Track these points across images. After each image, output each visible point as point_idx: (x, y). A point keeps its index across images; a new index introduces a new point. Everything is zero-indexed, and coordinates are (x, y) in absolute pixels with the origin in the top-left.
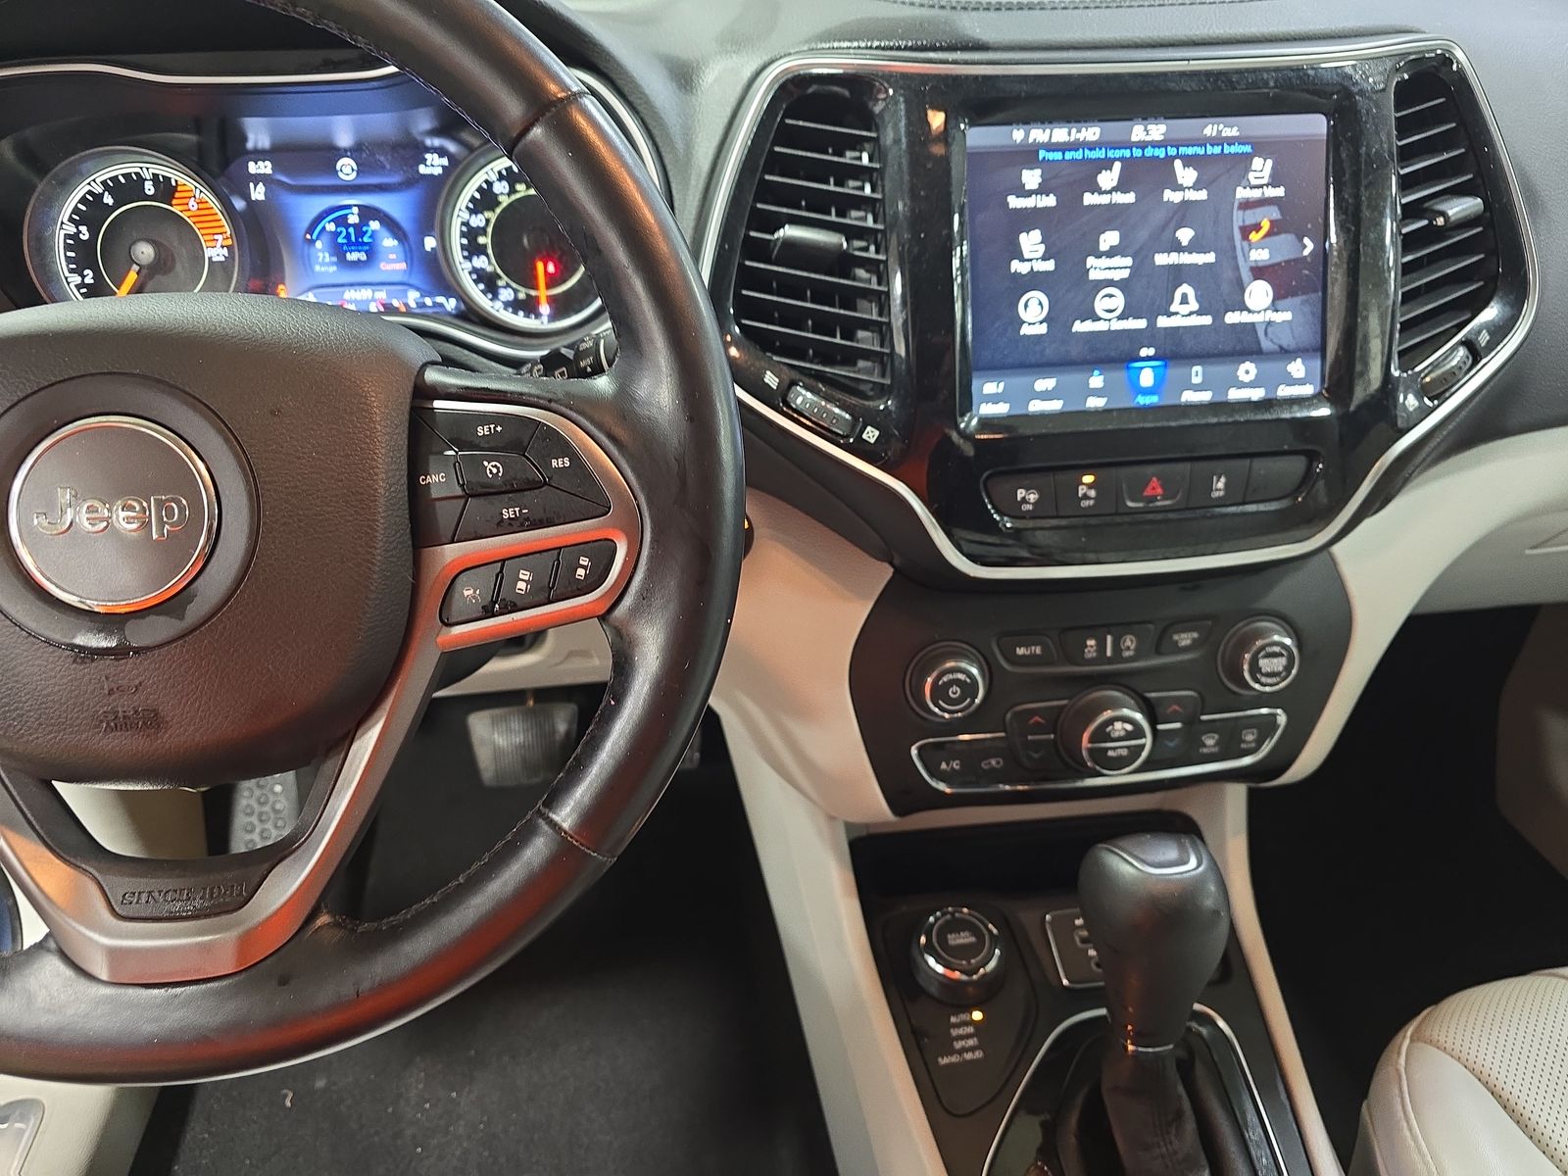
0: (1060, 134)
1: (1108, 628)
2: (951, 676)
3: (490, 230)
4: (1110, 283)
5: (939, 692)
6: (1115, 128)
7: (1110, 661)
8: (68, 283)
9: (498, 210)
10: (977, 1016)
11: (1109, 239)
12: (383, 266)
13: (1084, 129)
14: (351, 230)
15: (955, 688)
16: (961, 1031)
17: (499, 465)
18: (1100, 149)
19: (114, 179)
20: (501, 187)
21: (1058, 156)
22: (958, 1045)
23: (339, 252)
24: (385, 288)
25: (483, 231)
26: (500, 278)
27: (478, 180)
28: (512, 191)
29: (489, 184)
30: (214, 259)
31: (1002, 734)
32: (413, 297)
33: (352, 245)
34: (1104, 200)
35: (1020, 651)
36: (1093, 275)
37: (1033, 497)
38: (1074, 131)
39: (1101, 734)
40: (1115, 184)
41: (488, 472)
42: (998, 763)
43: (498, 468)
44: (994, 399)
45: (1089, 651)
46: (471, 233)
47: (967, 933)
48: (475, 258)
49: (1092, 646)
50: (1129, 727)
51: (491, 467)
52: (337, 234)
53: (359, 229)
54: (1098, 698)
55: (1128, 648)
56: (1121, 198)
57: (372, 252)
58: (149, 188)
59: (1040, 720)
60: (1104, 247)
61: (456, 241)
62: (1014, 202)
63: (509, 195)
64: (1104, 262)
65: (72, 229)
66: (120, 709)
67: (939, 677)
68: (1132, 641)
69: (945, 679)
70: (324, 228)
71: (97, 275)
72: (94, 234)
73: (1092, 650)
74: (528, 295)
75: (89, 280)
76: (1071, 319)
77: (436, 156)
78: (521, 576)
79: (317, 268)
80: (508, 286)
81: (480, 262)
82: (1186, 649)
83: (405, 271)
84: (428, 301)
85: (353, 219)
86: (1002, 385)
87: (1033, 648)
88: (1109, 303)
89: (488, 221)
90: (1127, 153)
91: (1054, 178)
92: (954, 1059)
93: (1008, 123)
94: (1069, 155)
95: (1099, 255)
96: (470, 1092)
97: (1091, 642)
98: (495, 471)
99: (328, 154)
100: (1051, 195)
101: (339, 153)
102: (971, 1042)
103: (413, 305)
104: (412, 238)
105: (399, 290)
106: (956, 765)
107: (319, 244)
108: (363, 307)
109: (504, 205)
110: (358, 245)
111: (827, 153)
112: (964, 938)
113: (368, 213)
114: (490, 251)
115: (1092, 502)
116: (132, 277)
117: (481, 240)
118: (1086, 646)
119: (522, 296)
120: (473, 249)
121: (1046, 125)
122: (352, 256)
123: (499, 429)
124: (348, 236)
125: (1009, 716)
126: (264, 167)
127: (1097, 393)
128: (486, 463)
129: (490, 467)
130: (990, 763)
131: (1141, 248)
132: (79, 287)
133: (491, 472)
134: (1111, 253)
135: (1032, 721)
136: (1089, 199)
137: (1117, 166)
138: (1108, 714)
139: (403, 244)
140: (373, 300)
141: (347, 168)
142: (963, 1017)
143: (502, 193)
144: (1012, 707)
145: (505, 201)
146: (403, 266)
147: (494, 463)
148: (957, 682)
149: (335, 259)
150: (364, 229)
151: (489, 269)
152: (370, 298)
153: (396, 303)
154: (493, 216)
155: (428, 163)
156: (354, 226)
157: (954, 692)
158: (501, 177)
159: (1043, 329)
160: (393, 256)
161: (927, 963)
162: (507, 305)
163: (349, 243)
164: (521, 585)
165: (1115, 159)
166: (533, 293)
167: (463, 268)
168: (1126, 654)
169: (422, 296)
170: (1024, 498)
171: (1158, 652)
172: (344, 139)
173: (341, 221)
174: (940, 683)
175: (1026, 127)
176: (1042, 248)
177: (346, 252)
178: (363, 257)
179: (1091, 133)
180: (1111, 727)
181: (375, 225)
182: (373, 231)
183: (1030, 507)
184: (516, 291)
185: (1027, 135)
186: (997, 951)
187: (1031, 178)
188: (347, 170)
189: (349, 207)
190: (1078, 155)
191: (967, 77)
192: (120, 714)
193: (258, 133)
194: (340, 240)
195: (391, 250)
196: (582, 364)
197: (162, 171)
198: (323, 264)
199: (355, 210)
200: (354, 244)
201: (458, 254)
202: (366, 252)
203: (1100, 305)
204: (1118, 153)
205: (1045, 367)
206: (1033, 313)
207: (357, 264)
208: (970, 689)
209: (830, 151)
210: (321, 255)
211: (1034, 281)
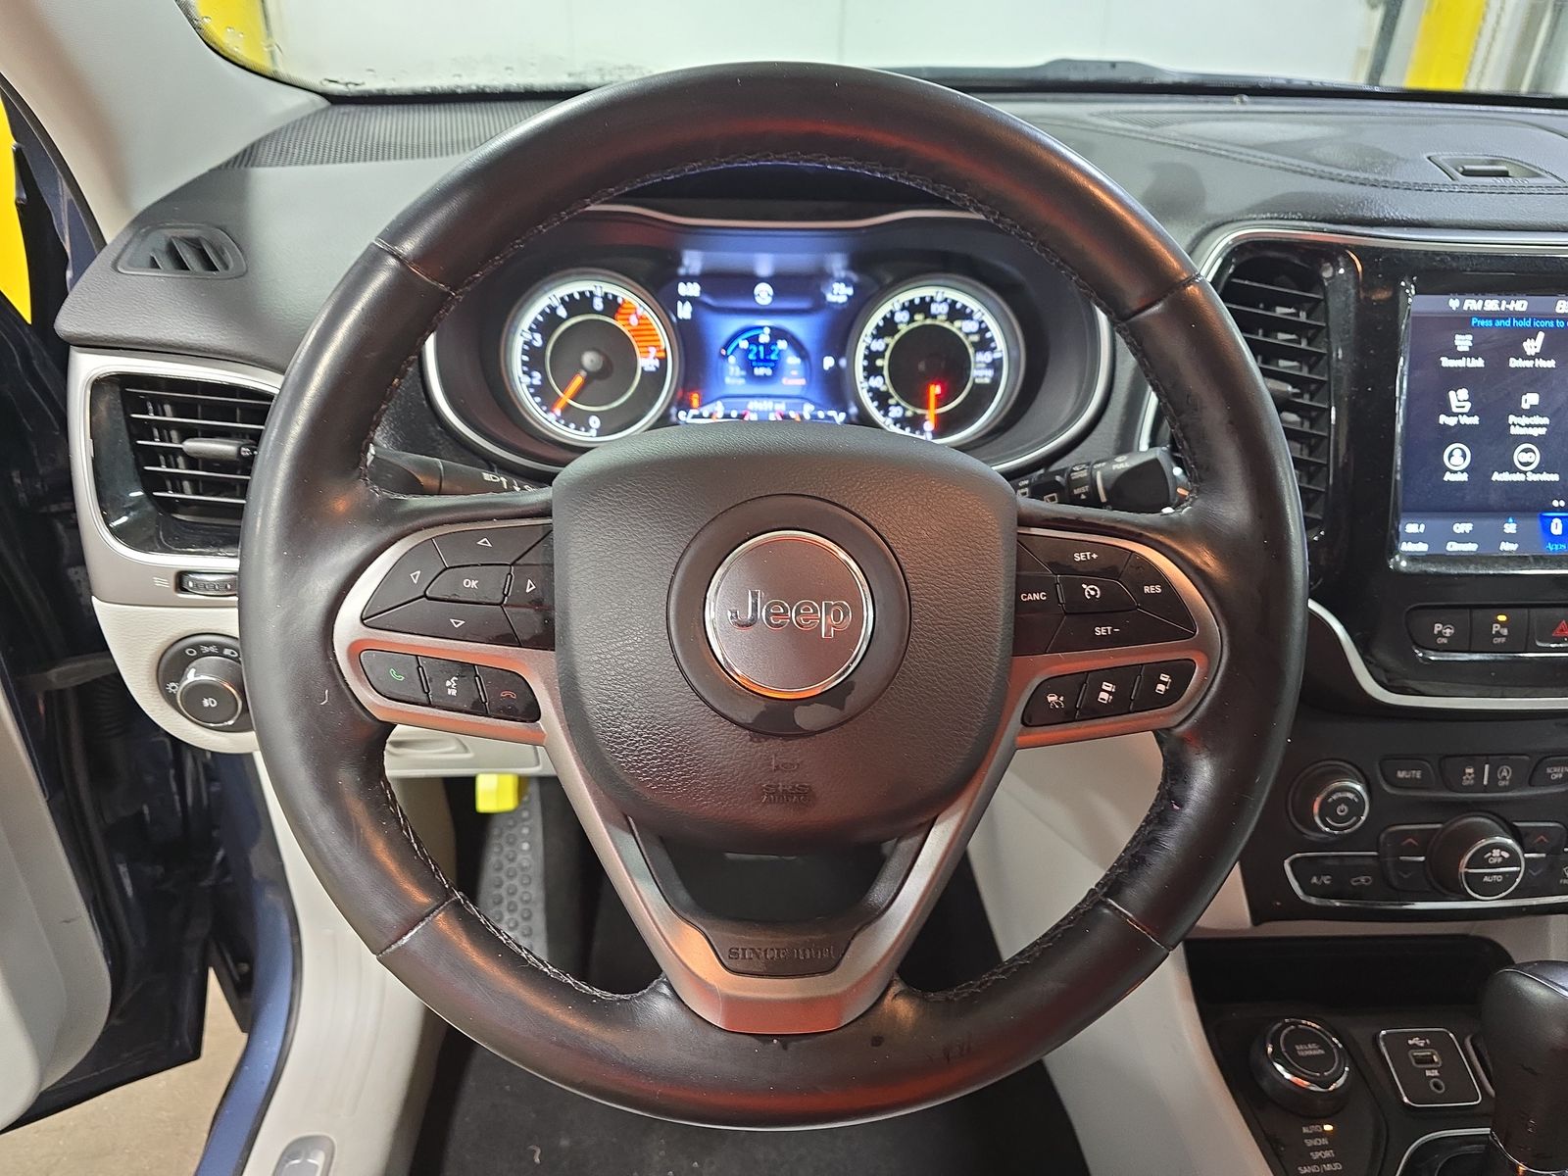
0: (1492, 305)
1: (1487, 756)
2: (1340, 795)
3: (888, 354)
4: (1529, 439)
5: (1327, 810)
6: (1542, 302)
7: (1485, 789)
8: (521, 382)
9: (897, 337)
10: (1328, 1128)
11: (1531, 399)
12: (784, 381)
13: (1513, 302)
14: (761, 348)
15: (1343, 807)
16: (1315, 1142)
17: (1096, 588)
18: (1528, 319)
19: (571, 296)
20: (902, 317)
21: (1489, 323)
22: (1316, 1155)
23: (748, 367)
24: (784, 401)
25: (880, 355)
26: (892, 397)
27: (883, 311)
28: (912, 320)
29: (893, 313)
30: (646, 369)
31: (1375, 853)
32: (808, 409)
33: (761, 360)
34: (1529, 364)
35: (1401, 774)
36: (1514, 431)
37: (1448, 632)
38: (1504, 302)
39: (1479, 860)
40: (1538, 350)
41: (1086, 593)
42: (1367, 881)
43: (1096, 591)
44: (1415, 538)
45: (1467, 779)
46: (872, 356)
47: (1314, 1046)
48: (872, 378)
49: (1470, 774)
50: (1506, 855)
51: (1090, 590)
52: (748, 351)
53: (768, 348)
54: (1468, 825)
55: (1504, 778)
56: (1541, 363)
57: (776, 367)
58: (598, 304)
59: (1414, 842)
60: (1525, 406)
61: (860, 363)
62: (1446, 362)
63: (909, 323)
64: (1524, 420)
65: (528, 336)
66: (780, 784)
67: (1329, 795)
68: (1508, 772)
69: (1334, 797)
70: (738, 345)
71: (545, 379)
72: (546, 341)
73: (1470, 777)
74: (915, 413)
75: (537, 381)
76: (1491, 469)
77: (843, 285)
78: (1104, 687)
79: (728, 380)
80: (898, 404)
81: (876, 382)
82: (1558, 782)
83: (803, 386)
84: (821, 414)
85: (764, 338)
86: (1423, 526)
87: (1414, 772)
88: (1525, 458)
89: (887, 346)
90: (1551, 324)
91: (1485, 343)
92: (1314, 1169)
93: (1446, 292)
94: (1498, 323)
95: (1520, 413)
96: (712, 1163)
97: (1470, 770)
98: (1093, 593)
99: (746, 281)
100: (1480, 359)
101: (757, 280)
102: (1328, 1154)
103: (807, 417)
104: (813, 358)
105: (795, 404)
106: (1326, 880)
107: (732, 359)
108: (763, 417)
109: (903, 332)
110: (766, 361)
111: (1258, 308)
112: (1312, 1050)
113: (777, 334)
114: (886, 372)
115: (1503, 640)
116: (578, 381)
117: (879, 363)
118: (1465, 774)
119: (909, 414)
120: (872, 371)
121: (1480, 296)
122: (759, 371)
123: (1094, 556)
124: (758, 353)
125: (1383, 836)
126: (692, 289)
127: (1510, 538)
128: (1084, 586)
129: (1088, 589)
130: (1359, 881)
131: (1559, 409)
132: (529, 387)
133: (1089, 595)
134: (1532, 412)
135: (1405, 843)
136: (1514, 363)
137: (1541, 336)
138: (1484, 842)
139: (805, 364)
140: (774, 411)
141: (764, 294)
142: (1315, 1128)
143: (901, 322)
144: (1385, 828)
145: (904, 329)
146: (803, 382)
147: (1092, 587)
148: (1346, 801)
149: (743, 373)
150: (773, 348)
151: (883, 388)
152: (771, 409)
153: (793, 415)
154: (892, 341)
155: (835, 292)
156: (764, 345)
157: (1342, 810)
158: (903, 308)
159: (1464, 477)
160: (794, 373)
161: (1275, 1068)
162: (896, 421)
163: (758, 360)
164: (1104, 695)
165: (1541, 329)
166: (919, 411)
167: (863, 386)
168: (1502, 783)
169: (817, 410)
170: (1440, 632)
171: (1531, 784)
172: (764, 266)
173: (754, 340)
174: (1330, 800)
175: (1462, 297)
176: (1468, 405)
177: (754, 367)
178: (769, 372)
179: (1520, 305)
180: (1489, 854)
181: (782, 344)
182: (780, 351)
183: (1445, 641)
184: (905, 409)
185: (1462, 304)
186: (1347, 1069)
187: (1463, 342)
188: (764, 295)
189: (761, 328)
190: (1507, 324)
191: (1418, 252)
192: (780, 788)
193: (693, 261)
194: (751, 356)
195: (793, 367)
196: (1076, 492)
197: (612, 289)
198: (734, 377)
199: (767, 331)
200: (761, 361)
201: (860, 374)
202: (772, 368)
203: (1519, 456)
204: (1544, 324)
205: (1462, 512)
206: (1457, 461)
207: (764, 379)
208: (1356, 808)
209: (1261, 306)
210: (732, 369)
211: (1460, 434)
